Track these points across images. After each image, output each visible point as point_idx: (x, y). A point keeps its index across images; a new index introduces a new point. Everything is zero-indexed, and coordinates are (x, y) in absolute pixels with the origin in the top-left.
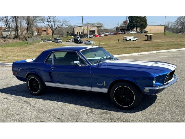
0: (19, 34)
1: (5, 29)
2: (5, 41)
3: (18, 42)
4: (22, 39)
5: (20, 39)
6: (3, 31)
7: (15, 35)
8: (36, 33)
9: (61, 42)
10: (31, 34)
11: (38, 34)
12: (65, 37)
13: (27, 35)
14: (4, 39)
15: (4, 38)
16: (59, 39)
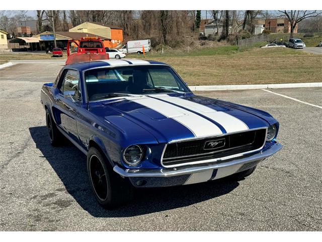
0: (230, 32)
1: (210, 23)
2: (202, 45)
3: (223, 46)
4: (232, 40)
5: (228, 40)
6: (207, 27)
7: (223, 33)
8: (262, 30)
9: (301, 46)
10: (249, 31)
11: (264, 32)
12: (317, 36)
13: (242, 34)
14: (203, 41)
15: (204, 38)
16: (298, 41)
